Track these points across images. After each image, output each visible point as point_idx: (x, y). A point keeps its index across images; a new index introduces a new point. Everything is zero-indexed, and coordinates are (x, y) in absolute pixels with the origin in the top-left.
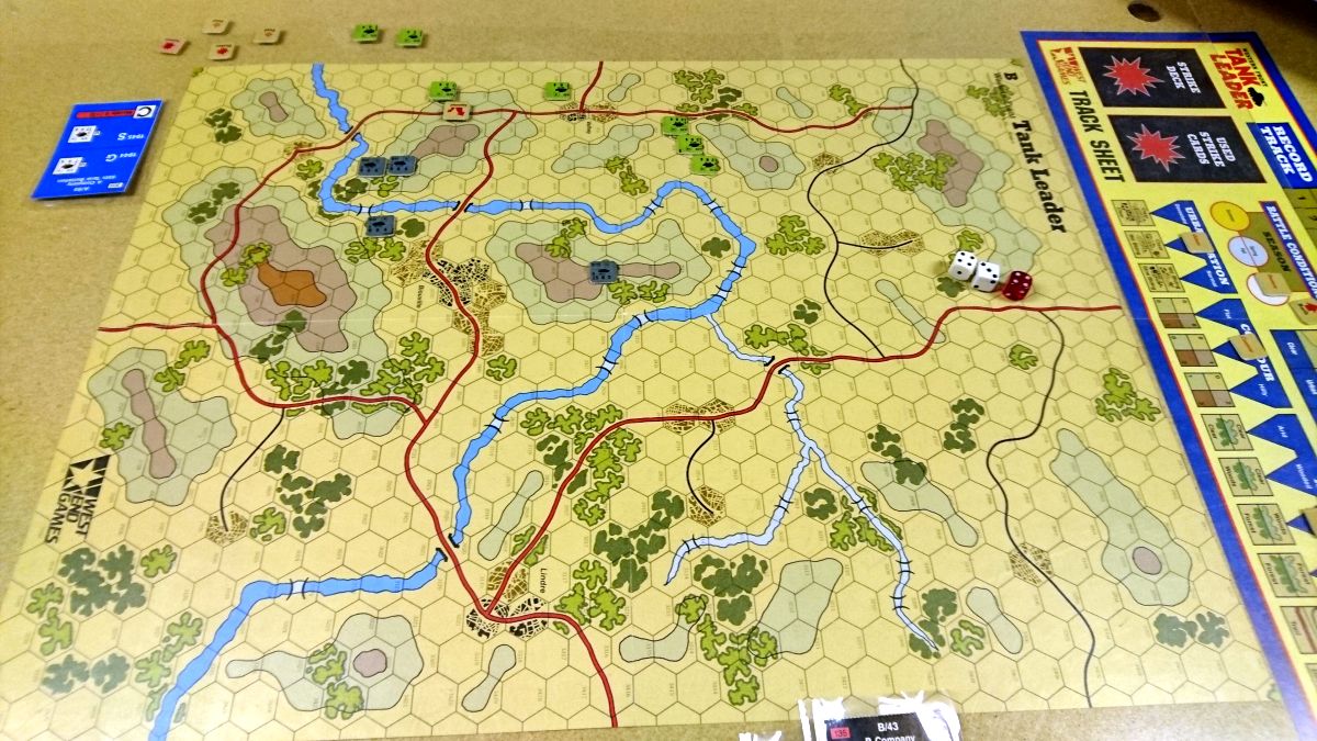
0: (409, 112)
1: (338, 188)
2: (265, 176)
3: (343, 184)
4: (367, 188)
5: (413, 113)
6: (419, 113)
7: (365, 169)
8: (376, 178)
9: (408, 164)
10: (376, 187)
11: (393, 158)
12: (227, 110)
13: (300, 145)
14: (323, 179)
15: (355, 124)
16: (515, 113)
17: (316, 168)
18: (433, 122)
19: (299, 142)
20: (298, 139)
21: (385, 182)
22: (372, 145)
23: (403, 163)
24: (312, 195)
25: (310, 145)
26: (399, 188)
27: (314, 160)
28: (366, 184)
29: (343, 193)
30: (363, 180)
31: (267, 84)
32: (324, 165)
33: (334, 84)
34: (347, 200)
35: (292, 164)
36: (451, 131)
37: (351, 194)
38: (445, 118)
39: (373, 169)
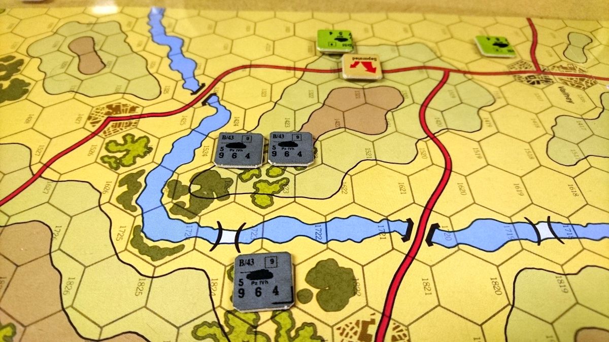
0: (288, 68)
1: (175, 188)
2: (45, 160)
3: (185, 180)
4: (231, 190)
5: (295, 69)
6: (305, 70)
7: (228, 152)
8: (246, 170)
9: (302, 146)
10: (249, 187)
11: (274, 135)
12: (19, 57)
13: (117, 109)
14: (148, 169)
15: (208, 82)
16: (447, 73)
17: (139, 148)
18: (329, 83)
19: (114, 104)
20: (114, 100)
21: (264, 177)
22: (237, 113)
23: (292, 144)
24: (125, 201)
25: (133, 109)
26: (289, 190)
27: (137, 134)
28: (229, 182)
29: (185, 199)
30: (224, 173)
31: (84, 28)
32: (153, 143)
33: (177, 29)
34: (192, 213)
35: (97, 141)
36: (357, 96)
37: (201, 201)
38: (345, 76)
39: (241, 154)
